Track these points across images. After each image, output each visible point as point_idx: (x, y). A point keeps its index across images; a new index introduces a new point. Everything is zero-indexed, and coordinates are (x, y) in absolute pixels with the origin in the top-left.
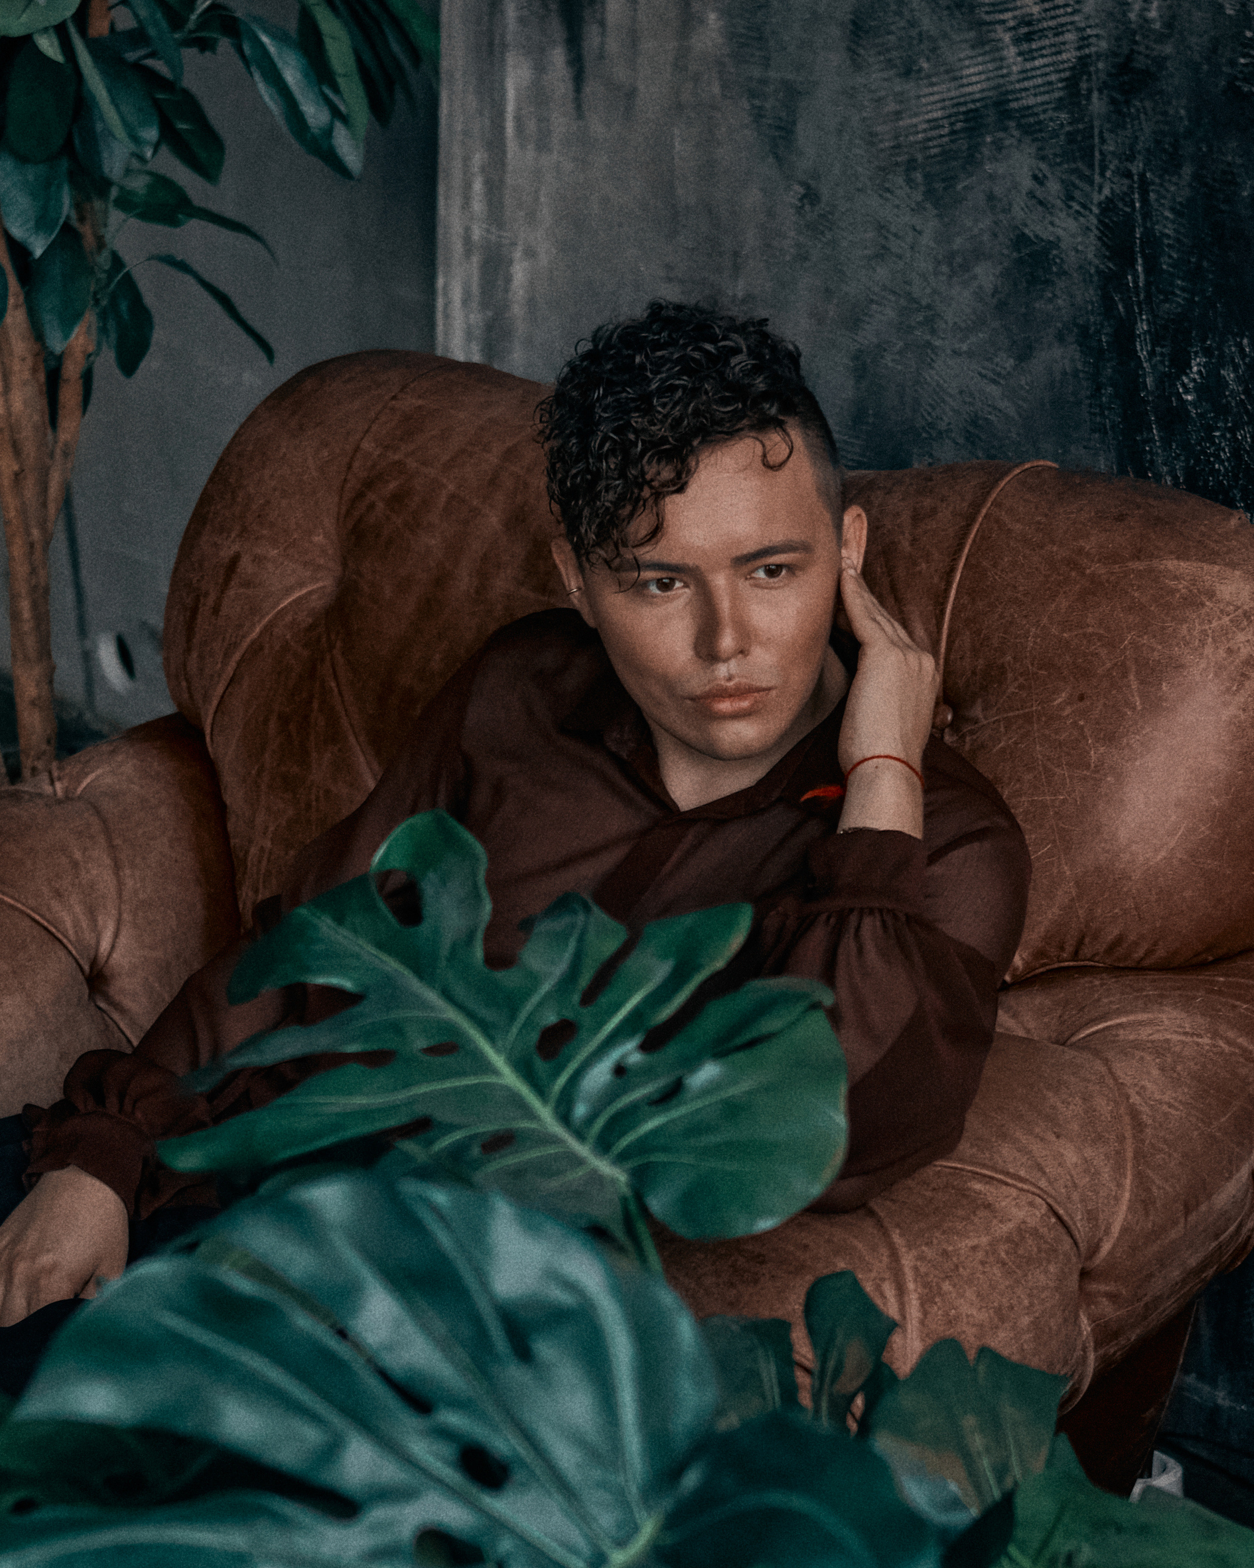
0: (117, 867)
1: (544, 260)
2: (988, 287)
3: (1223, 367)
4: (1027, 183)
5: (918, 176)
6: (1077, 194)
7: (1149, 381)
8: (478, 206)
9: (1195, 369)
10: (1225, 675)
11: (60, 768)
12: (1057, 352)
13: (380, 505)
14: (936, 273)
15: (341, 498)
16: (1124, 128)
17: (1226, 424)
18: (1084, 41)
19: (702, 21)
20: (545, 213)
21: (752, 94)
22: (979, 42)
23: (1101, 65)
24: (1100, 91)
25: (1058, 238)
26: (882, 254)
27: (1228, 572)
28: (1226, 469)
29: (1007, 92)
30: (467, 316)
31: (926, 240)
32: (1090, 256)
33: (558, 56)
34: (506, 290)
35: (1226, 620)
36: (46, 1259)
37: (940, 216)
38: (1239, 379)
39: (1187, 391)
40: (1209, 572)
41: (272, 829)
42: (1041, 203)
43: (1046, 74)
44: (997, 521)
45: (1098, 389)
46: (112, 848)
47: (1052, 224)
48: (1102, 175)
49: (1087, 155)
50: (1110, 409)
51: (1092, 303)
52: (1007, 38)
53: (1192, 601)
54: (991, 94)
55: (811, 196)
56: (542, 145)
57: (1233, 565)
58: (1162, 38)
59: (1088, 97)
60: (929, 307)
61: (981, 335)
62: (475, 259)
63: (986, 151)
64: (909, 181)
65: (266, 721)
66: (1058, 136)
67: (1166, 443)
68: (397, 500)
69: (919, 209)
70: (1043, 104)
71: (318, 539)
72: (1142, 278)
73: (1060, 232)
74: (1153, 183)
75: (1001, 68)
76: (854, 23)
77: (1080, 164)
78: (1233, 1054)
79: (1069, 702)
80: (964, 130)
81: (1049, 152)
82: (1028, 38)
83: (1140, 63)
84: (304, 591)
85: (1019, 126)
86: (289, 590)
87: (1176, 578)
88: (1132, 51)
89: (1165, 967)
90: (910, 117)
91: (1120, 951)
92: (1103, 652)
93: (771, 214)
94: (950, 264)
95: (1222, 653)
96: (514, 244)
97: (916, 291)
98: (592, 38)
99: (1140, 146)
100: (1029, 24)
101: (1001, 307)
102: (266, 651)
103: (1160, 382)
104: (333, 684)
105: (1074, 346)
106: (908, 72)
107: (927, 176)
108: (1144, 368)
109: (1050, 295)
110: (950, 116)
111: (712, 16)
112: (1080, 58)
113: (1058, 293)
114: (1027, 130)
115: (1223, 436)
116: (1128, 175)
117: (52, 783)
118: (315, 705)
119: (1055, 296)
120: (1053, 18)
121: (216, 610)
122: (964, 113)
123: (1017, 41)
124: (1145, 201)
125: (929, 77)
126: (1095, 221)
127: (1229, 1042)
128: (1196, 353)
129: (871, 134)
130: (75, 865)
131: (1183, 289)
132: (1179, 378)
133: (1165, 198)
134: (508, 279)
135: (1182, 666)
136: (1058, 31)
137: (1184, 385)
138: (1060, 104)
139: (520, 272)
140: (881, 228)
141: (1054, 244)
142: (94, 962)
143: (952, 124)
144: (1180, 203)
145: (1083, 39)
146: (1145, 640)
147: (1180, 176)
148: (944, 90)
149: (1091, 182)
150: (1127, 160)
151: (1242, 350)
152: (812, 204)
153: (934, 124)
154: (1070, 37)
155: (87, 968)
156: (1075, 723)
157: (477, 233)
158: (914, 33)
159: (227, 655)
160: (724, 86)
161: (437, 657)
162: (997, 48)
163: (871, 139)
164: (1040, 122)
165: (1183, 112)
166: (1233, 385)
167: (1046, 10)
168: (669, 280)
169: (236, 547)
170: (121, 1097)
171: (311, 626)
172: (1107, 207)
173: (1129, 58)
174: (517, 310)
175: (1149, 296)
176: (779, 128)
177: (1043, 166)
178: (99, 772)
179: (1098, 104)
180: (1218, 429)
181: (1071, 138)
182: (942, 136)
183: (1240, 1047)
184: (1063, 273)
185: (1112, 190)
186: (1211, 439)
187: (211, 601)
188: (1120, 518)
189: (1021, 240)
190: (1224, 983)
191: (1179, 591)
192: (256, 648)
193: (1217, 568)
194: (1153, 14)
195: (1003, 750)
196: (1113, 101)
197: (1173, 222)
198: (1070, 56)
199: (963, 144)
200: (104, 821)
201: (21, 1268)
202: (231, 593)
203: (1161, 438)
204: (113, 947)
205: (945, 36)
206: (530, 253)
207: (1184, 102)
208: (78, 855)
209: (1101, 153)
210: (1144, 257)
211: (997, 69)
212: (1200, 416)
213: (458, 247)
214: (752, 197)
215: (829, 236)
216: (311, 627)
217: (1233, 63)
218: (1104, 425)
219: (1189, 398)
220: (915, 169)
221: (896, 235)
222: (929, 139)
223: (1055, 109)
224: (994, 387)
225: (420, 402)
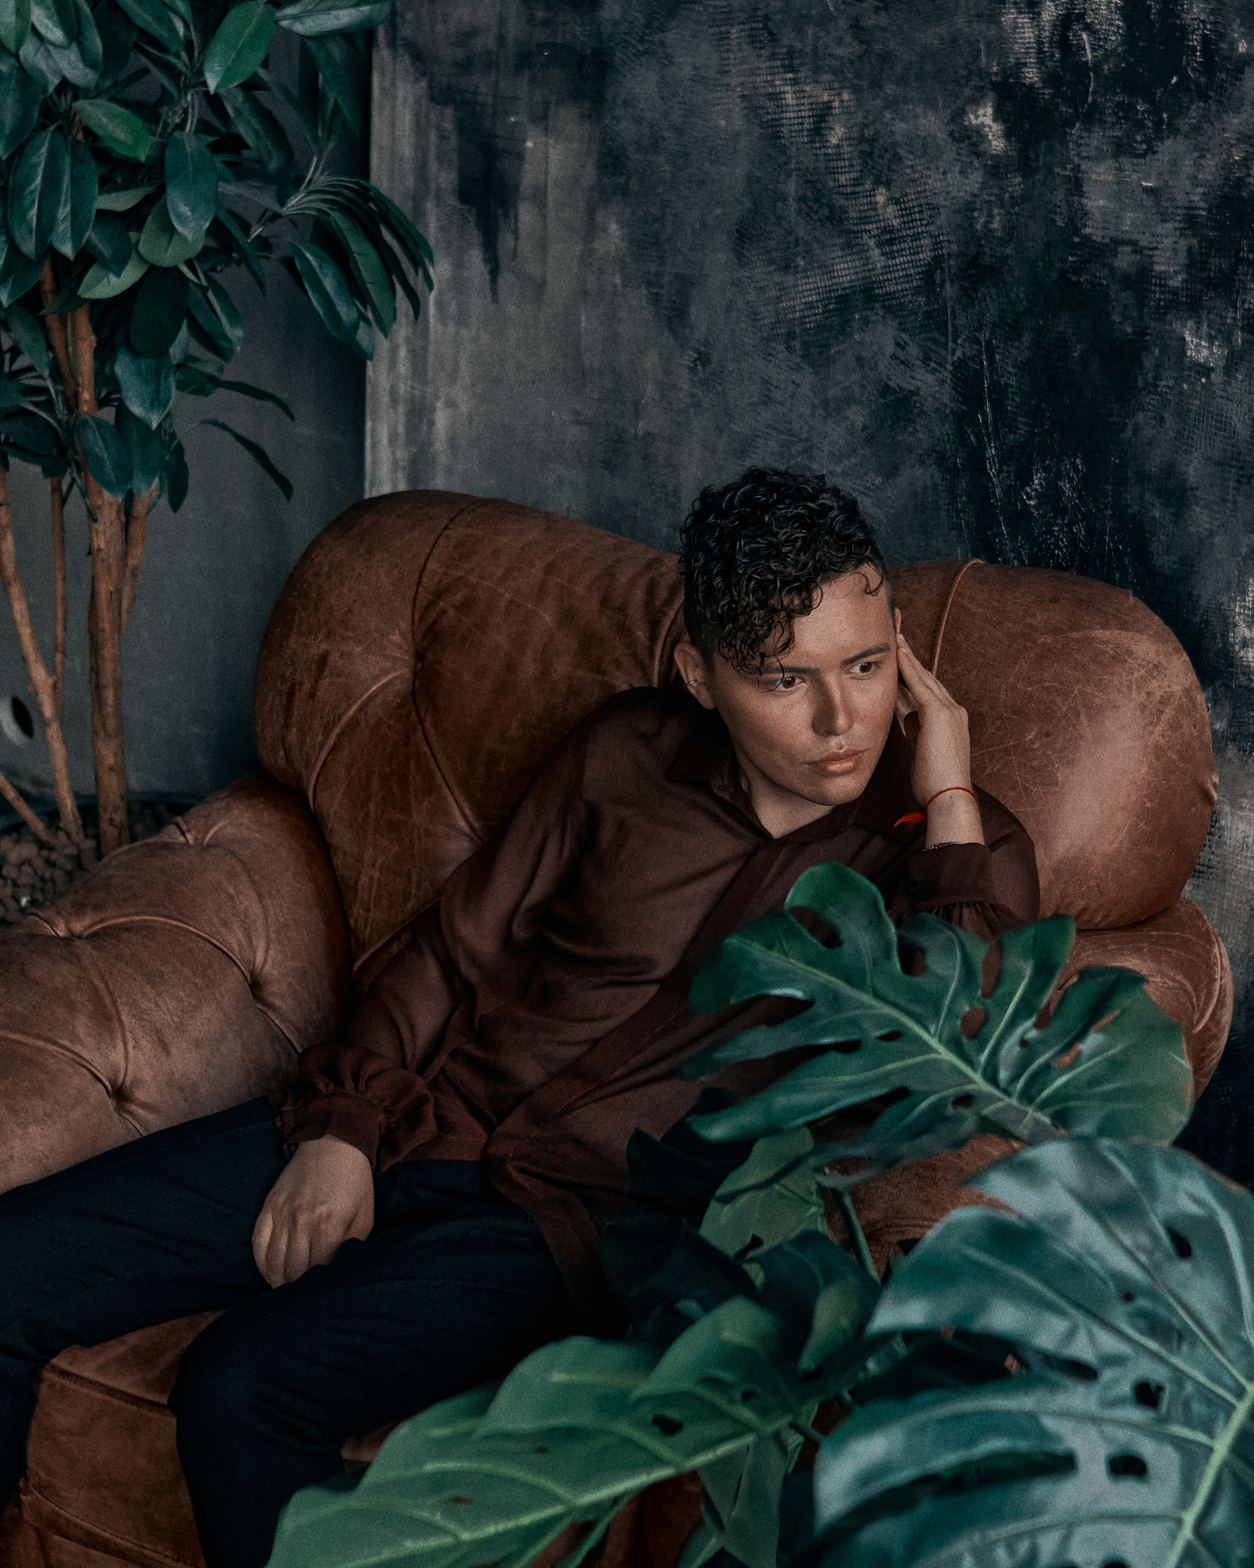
0: (260, 897)
1: (464, 408)
2: (859, 425)
3: (1060, 480)
4: (890, 349)
5: (797, 344)
6: (933, 355)
7: (998, 491)
8: (403, 368)
9: (1036, 482)
10: (1147, 712)
11: (186, 822)
12: (919, 471)
13: (451, 612)
14: (812, 415)
15: (414, 606)
16: (973, 307)
17: (1063, 521)
18: (937, 245)
19: (605, 230)
20: (465, 373)
21: (649, 284)
22: (848, 245)
23: (952, 263)
24: (952, 281)
25: (919, 389)
26: (766, 400)
27: (1139, 636)
28: (1064, 554)
29: (873, 282)
30: (393, 453)
31: (805, 390)
32: (946, 401)
33: (476, 258)
34: (430, 433)
35: (1143, 671)
36: (322, 1210)
37: (817, 373)
38: (1073, 489)
39: (1030, 498)
40: (1125, 638)
41: (379, 861)
42: (903, 363)
43: (906, 269)
44: (963, 607)
45: (954, 498)
46: (254, 883)
47: (913, 378)
48: (955, 341)
49: (942, 328)
50: (965, 512)
51: (949, 436)
52: (872, 243)
53: (1117, 659)
54: (856, 283)
55: (703, 359)
56: (462, 321)
57: (1140, 632)
58: (1003, 242)
59: (942, 285)
60: (807, 440)
61: (853, 460)
62: (401, 409)
63: (856, 326)
64: (790, 349)
65: (369, 779)
66: (916, 313)
67: (1013, 537)
68: (465, 606)
69: (798, 368)
70: (903, 290)
71: (395, 638)
72: (990, 416)
73: (919, 383)
74: (998, 347)
75: (867, 264)
76: (738, 231)
77: (936, 335)
78: (1174, 988)
79: (1037, 737)
80: (837, 310)
81: (909, 326)
82: (890, 242)
83: (986, 260)
84: (389, 677)
85: (883, 307)
86: (376, 679)
87: (1103, 643)
88: (978, 253)
89: (1116, 928)
90: (789, 300)
91: (1085, 917)
92: (1058, 700)
93: (667, 373)
94: (825, 409)
95: (1143, 695)
96: (437, 397)
97: (796, 427)
98: (506, 241)
99: (988, 319)
100: (890, 232)
101: (869, 441)
102: (363, 725)
103: (1007, 491)
104: (426, 749)
105: (933, 467)
106: (787, 267)
107: (804, 344)
108: (993, 482)
109: (911, 430)
110: (823, 300)
111: (614, 227)
112: (935, 257)
113: (918, 428)
114: (889, 309)
115: (1061, 530)
116: (978, 342)
117: (183, 834)
118: (412, 766)
119: (916, 431)
120: (909, 228)
121: (312, 695)
122: (835, 298)
123: (880, 245)
124: (991, 359)
125: (805, 270)
126: (950, 376)
127: (1174, 980)
128: (1037, 471)
129: (755, 314)
130: (231, 898)
131: (1025, 424)
132: (1022, 488)
133: (1008, 358)
134: (431, 424)
135: (1117, 707)
136: (916, 237)
137: (1027, 493)
138: (918, 291)
139: (441, 419)
140: (765, 382)
141: (916, 392)
142: (252, 973)
143: (825, 306)
144: (1022, 362)
145: (937, 243)
146: (1089, 690)
147: (1020, 342)
148: (818, 281)
149: (945, 347)
150: (976, 331)
151: (1075, 467)
152: (704, 366)
153: (810, 306)
154: (926, 242)
155: (249, 978)
156: (1044, 754)
157: (402, 388)
158: (791, 238)
159: (327, 732)
160: (624, 278)
161: (515, 725)
162: (863, 250)
163: (754, 317)
164: (901, 304)
165: (1022, 296)
166: (1068, 493)
167: (904, 223)
168: (577, 422)
169: (324, 646)
170: (356, 1080)
171: (399, 704)
172: (959, 365)
173: (976, 257)
174: (440, 445)
175: (996, 430)
176: (674, 309)
177: (905, 337)
178: (221, 824)
179: (950, 291)
180: (1057, 525)
181: (928, 315)
182: (815, 315)
183: (1179, 982)
184: (923, 412)
185: (964, 354)
186: (1052, 533)
187: (306, 687)
188: (1055, 600)
189: (886, 390)
190: (1158, 936)
191: (1107, 652)
192: (354, 724)
193: (1130, 634)
194: (995, 225)
195: (989, 775)
196: (962, 288)
197: (1016, 375)
198: (925, 256)
199: (835, 320)
200: (242, 863)
201: (303, 1219)
202: (325, 682)
203: (1008, 533)
204: (265, 960)
205: (817, 240)
206: (451, 404)
207: (1022, 289)
208: (231, 891)
209: (953, 325)
210: (991, 400)
211: (864, 265)
212: (1042, 516)
213: (386, 400)
214: (651, 361)
215: (719, 389)
216: (401, 705)
217: (1064, 261)
218: (961, 524)
219: (1032, 503)
220: (793, 339)
221: (776, 387)
222: (805, 317)
223: (913, 295)
224: (865, 498)
225: (469, 531)
